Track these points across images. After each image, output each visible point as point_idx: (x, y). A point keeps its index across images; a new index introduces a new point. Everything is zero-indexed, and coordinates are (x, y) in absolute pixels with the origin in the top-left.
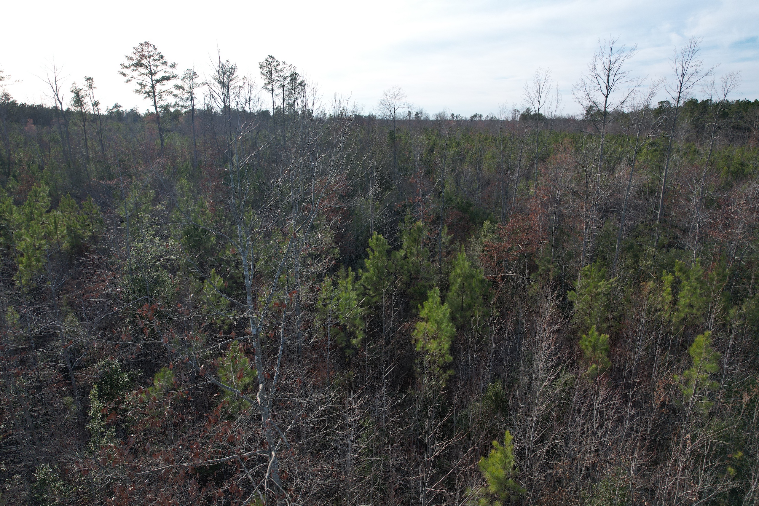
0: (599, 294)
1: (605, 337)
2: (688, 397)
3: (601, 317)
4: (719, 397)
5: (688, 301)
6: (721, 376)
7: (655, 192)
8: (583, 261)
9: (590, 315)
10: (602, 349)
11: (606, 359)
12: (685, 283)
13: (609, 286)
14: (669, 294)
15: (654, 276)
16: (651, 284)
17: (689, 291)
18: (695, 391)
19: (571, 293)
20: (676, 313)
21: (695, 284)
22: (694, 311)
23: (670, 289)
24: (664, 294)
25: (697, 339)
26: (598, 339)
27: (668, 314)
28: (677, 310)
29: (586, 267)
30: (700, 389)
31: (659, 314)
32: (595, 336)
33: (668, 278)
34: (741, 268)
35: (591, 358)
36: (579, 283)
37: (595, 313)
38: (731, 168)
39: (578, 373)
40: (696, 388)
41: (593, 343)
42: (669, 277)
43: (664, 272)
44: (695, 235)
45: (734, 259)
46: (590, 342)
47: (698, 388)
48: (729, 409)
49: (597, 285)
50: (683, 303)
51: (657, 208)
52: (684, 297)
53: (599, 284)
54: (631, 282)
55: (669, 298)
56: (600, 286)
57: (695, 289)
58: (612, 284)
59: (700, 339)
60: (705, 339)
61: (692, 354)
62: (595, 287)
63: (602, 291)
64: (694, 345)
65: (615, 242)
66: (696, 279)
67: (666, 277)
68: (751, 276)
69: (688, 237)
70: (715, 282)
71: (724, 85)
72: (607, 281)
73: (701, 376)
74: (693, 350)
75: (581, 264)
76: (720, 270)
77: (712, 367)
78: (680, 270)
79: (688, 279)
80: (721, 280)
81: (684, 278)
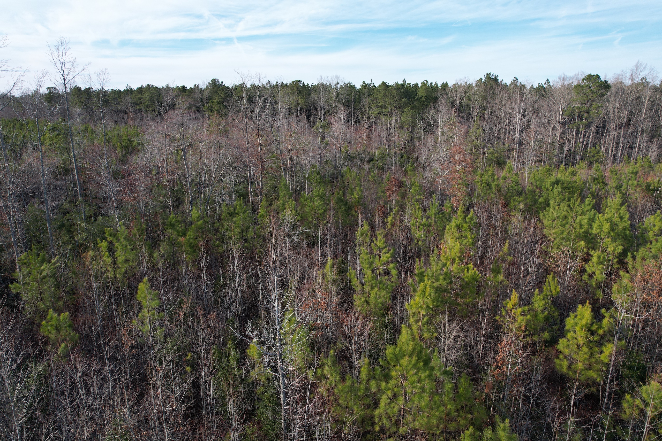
0: (45, 277)
1: (65, 315)
2: (147, 332)
3: (54, 298)
4: (167, 322)
5: (124, 258)
6: (163, 306)
7: (69, 171)
8: (17, 251)
9: (42, 299)
10: (66, 327)
11: (73, 334)
12: (117, 244)
13: (52, 267)
14: (108, 257)
15: (91, 245)
16: (90, 253)
17: (122, 249)
18: (150, 326)
19: (14, 286)
20: (118, 271)
21: (124, 243)
22: (131, 264)
23: (107, 253)
24: (105, 259)
25: (139, 287)
26: (60, 320)
27: (113, 273)
28: (119, 268)
29: (23, 256)
30: (153, 323)
31: (105, 276)
32: (54, 318)
33: (104, 245)
34: (151, 221)
35: (57, 339)
36: (19, 273)
37: (47, 296)
38: (122, 143)
39: (49, 359)
40: (150, 323)
41: (55, 325)
42: (103, 243)
43: (98, 240)
44: (113, 203)
45: (145, 215)
46: (52, 325)
47: (151, 322)
48: (174, 327)
49: (39, 270)
50: (121, 261)
51: (75, 185)
52: (120, 256)
53: (42, 268)
54: (73, 256)
55: (109, 260)
56: (44, 270)
57: (126, 247)
58: (55, 263)
59: (142, 286)
60: (145, 285)
61: (139, 299)
62: (38, 272)
63: (47, 274)
64: (139, 292)
65: (46, 225)
66: (125, 239)
67: (101, 244)
68: (158, 224)
69: (108, 205)
70: (138, 236)
71: (99, 79)
72: (50, 263)
73: (150, 313)
74: (139, 296)
75: (15, 255)
76: (139, 226)
77: (156, 303)
78: (111, 235)
79: (118, 240)
80: (141, 234)
81: (115, 241)
